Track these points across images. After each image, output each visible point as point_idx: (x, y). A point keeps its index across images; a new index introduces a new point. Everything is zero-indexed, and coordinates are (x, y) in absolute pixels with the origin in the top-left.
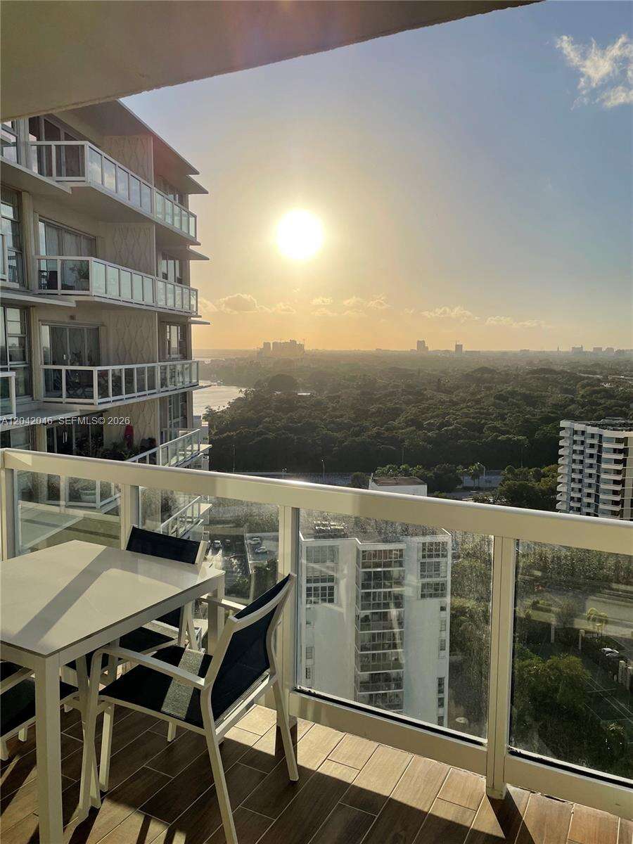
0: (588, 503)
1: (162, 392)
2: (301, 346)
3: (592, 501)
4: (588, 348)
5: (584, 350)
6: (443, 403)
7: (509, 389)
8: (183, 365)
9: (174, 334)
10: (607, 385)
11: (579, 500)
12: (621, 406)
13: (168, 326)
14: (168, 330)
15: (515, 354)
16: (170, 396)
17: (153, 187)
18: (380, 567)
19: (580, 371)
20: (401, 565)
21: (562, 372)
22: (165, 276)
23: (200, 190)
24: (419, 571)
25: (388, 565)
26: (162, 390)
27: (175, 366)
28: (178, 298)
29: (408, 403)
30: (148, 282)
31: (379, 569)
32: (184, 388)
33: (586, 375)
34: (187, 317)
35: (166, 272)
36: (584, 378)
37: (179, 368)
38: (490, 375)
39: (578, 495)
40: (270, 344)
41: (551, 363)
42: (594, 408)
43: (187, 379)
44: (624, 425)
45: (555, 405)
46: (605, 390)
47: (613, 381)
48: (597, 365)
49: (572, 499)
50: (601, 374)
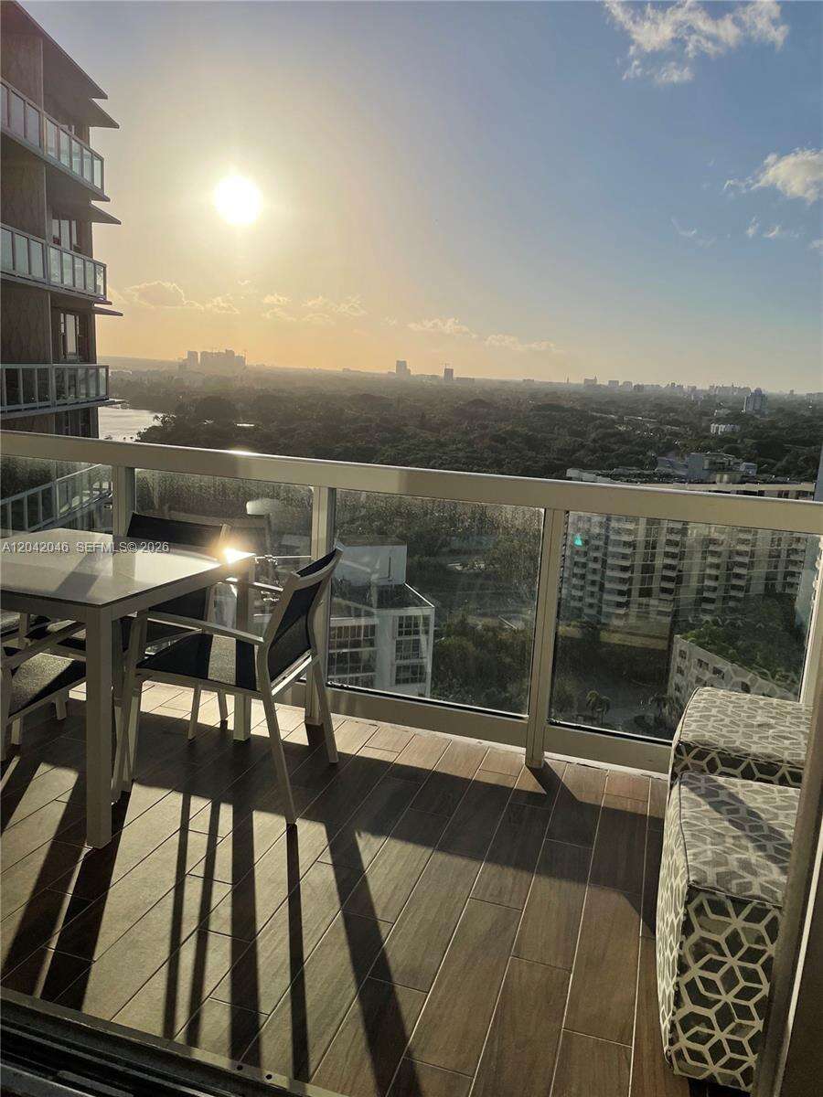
0: (594, 569)
1: (58, 405)
2: (241, 360)
3: (598, 566)
4: (603, 381)
5: (598, 383)
6: (428, 443)
7: (508, 428)
8: (87, 369)
9: (70, 325)
10: (622, 428)
11: (584, 565)
12: (637, 453)
13: (62, 315)
14: (62, 321)
15: (518, 384)
16: (66, 412)
17: (42, 109)
18: (346, 647)
19: (593, 410)
20: (372, 644)
21: (572, 410)
22: (57, 241)
23: (109, 123)
24: (394, 651)
25: (357, 644)
26: (57, 402)
27: (76, 370)
28: (79, 276)
29: (384, 442)
30: (36, 247)
31: (344, 651)
32: (88, 402)
33: (598, 415)
34: (91, 303)
35: (58, 235)
36: (594, 418)
37: (81, 373)
38: (486, 410)
39: (583, 560)
40: (196, 353)
41: (559, 397)
42: (606, 454)
43: (93, 392)
44: (639, 476)
45: (562, 450)
46: (620, 433)
47: (628, 423)
48: (612, 402)
49: (576, 564)
50: (616, 413)
